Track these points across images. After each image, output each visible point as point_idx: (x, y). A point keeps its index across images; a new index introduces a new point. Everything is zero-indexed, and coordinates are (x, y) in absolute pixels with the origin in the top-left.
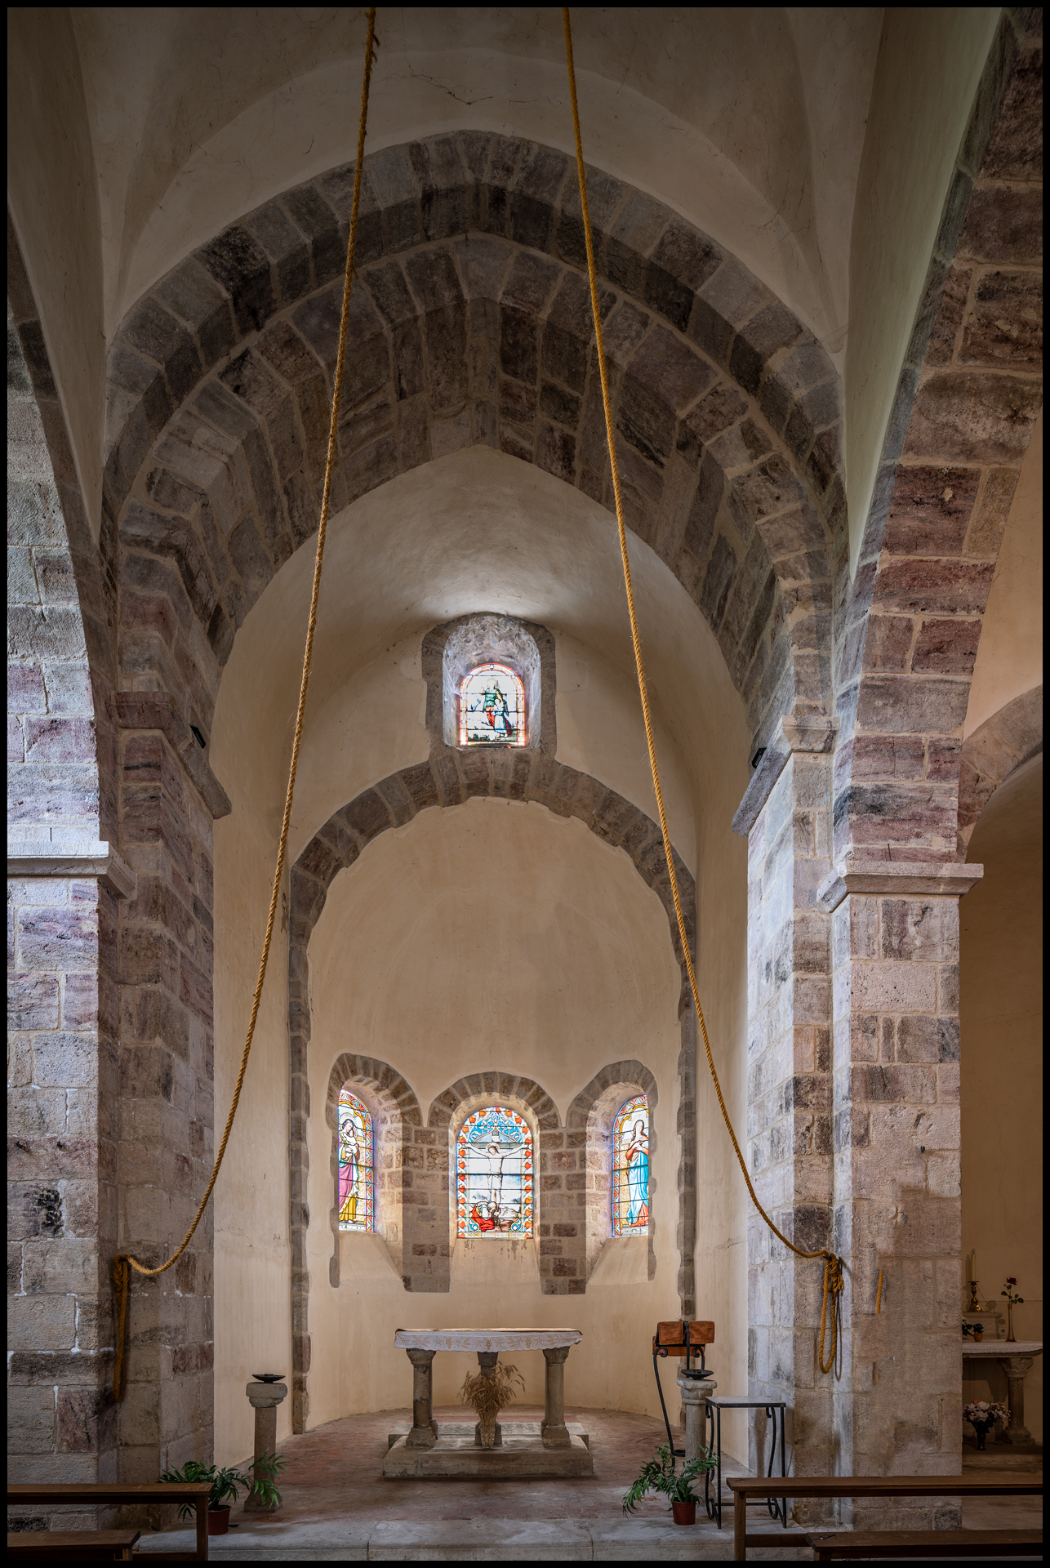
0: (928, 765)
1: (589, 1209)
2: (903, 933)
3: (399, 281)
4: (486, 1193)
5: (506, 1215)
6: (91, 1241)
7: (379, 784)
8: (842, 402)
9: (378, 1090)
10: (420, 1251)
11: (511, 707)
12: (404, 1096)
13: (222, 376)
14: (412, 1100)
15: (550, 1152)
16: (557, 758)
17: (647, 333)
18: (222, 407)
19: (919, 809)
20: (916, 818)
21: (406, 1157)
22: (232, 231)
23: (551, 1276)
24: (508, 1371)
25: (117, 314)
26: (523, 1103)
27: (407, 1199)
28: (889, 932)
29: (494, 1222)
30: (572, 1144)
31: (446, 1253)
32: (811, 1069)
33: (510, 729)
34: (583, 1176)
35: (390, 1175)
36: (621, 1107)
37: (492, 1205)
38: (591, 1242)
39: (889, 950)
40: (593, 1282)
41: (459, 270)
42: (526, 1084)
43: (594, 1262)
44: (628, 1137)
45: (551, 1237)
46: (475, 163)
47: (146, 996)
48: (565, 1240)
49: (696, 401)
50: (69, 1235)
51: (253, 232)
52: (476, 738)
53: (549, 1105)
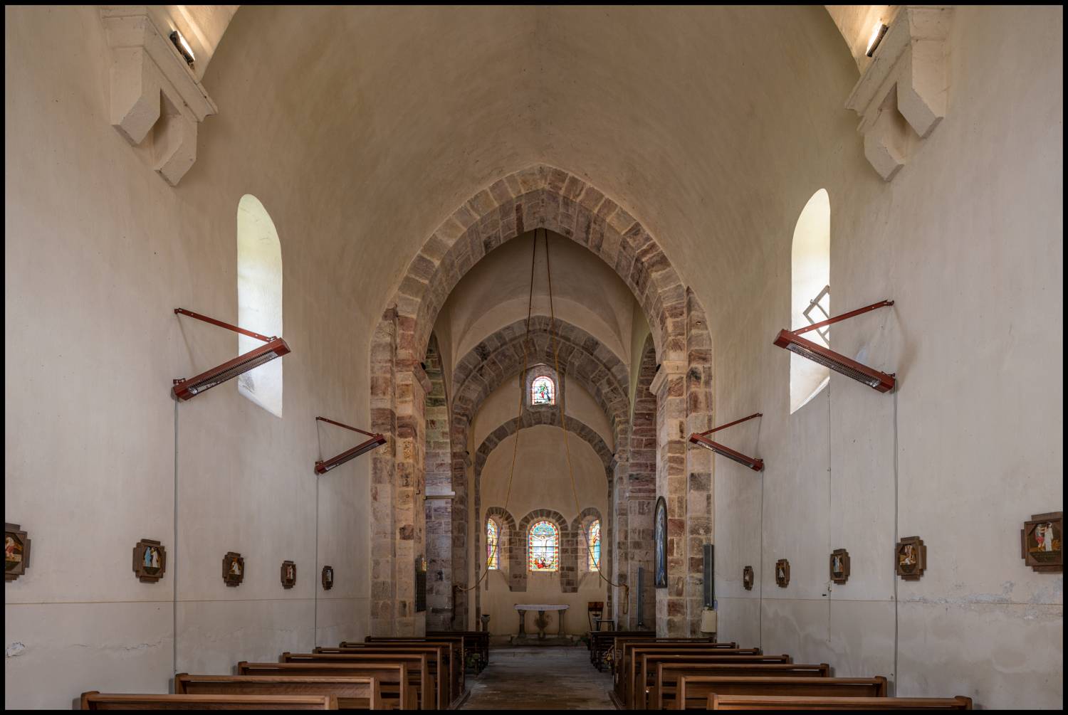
0: (649, 468)
1: (579, 561)
2: (643, 509)
3: (521, 346)
4: (540, 554)
5: (547, 563)
6: (450, 582)
7: (505, 424)
8: (630, 379)
9: (500, 518)
10: (515, 577)
11: (550, 391)
12: (509, 520)
13: (477, 372)
14: (513, 521)
15: (565, 539)
16: (566, 414)
17: (583, 356)
18: (477, 380)
19: (648, 479)
20: (647, 481)
21: (510, 542)
22: (481, 343)
23: (565, 586)
24: (548, 616)
25: (455, 364)
26: (554, 521)
27: (511, 558)
28: (640, 509)
29: (543, 565)
30: (573, 537)
31: (525, 577)
32: (623, 540)
33: (549, 399)
34: (577, 549)
35: (504, 548)
36: (590, 523)
37: (543, 559)
38: (580, 573)
39: (640, 513)
40: (580, 588)
41: (535, 342)
42: (556, 513)
43: (581, 580)
44: (594, 534)
45: (565, 571)
46: (540, 324)
47: (460, 524)
48: (570, 573)
49: (595, 373)
50: (445, 581)
51: (487, 343)
52: (537, 402)
53: (564, 522)
